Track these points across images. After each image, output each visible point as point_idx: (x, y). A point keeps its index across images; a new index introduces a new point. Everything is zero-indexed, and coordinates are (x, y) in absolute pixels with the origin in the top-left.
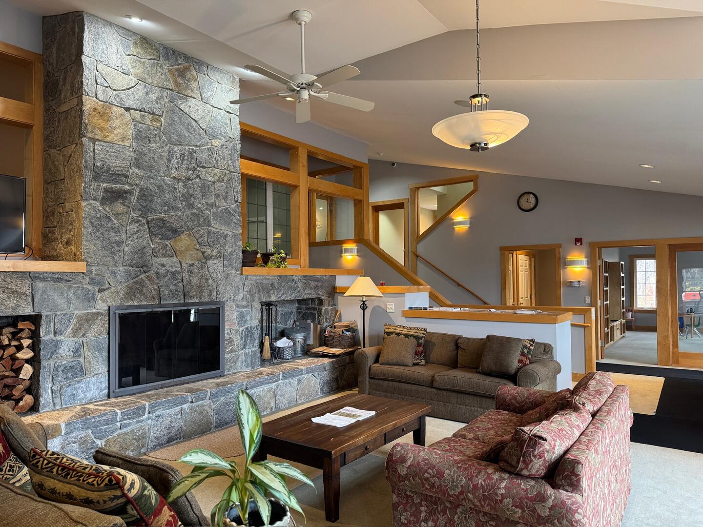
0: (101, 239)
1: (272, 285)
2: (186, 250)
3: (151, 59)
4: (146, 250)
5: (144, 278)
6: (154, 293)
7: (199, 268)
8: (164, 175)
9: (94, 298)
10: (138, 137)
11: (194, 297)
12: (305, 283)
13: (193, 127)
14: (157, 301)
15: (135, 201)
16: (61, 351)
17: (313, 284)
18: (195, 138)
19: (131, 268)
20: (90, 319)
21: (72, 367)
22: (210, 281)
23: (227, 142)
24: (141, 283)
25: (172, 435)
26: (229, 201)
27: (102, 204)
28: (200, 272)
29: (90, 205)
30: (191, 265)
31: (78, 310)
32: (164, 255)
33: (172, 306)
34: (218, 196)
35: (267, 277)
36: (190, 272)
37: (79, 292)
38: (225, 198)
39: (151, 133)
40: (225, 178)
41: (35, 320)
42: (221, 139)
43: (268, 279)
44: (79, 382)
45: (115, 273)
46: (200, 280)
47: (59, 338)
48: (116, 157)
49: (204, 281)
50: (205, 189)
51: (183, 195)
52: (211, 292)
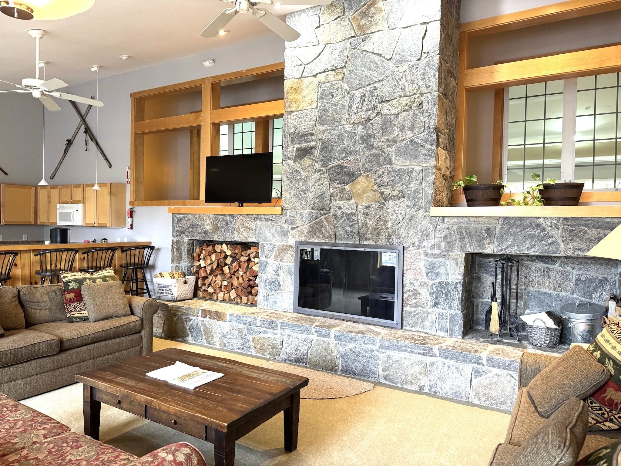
3: (336, 19)
4: (325, 195)
5: (323, 220)
6: (331, 233)
7: (376, 210)
8: (345, 123)
9: (287, 234)
10: (322, 96)
11: (369, 239)
13: (375, 63)
14: (334, 240)
15: (318, 154)
18: (378, 74)
19: (313, 211)
20: (285, 249)
21: (273, 282)
22: (389, 224)
23: (418, 60)
24: (320, 224)
25: (298, 356)
26: (416, 131)
27: (295, 162)
28: (377, 214)
29: (287, 163)
30: (367, 207)
31: (279, 242)
32: (341, 199)
34: (402, 128)
36: (366, 214)
37: (279, 229)
38: (412, 128)
39: (334, 88)
40: (413, 105)
41: (256, 246)
42: (410, 61)
44: (278, 294)
45: (302, 215)
46: (377, 221)
47: (268, 260)
48: (305, 121)
50: (386, 124)
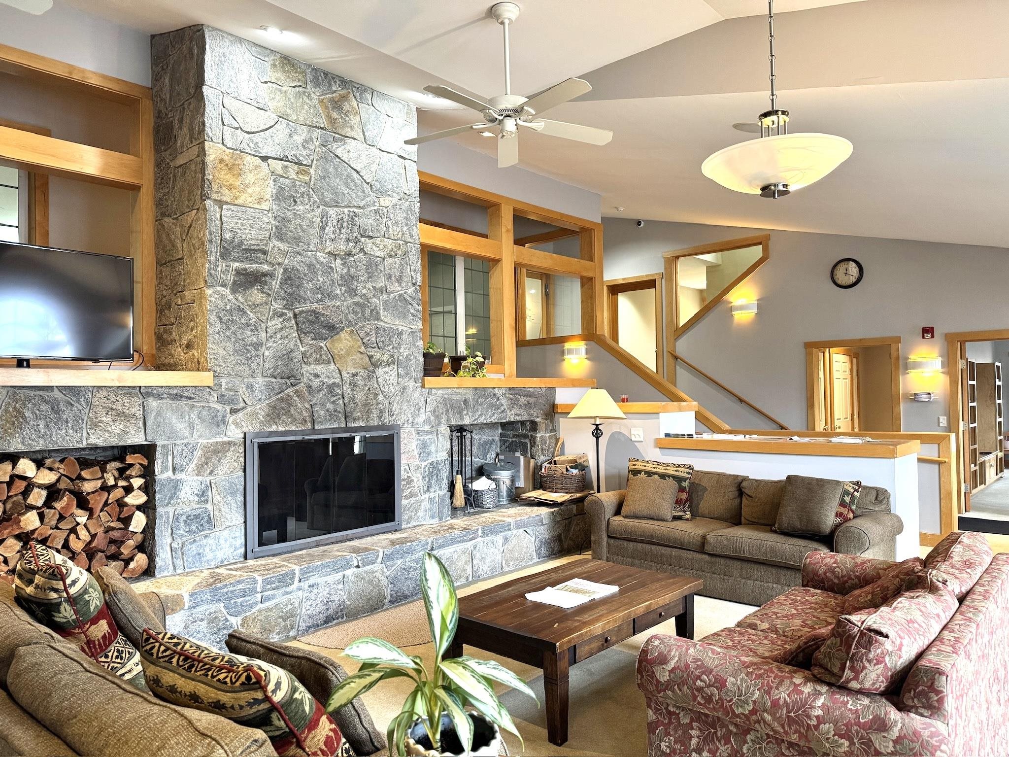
0: (233, 340)
1: (465, 401)
2: (348, 354)
3: (295, 87)
4: (293, 355)
5: (292, 394)
6: (305, 414)
7: (365, 379)
8: (315, 249)
9: (224, 421)
10: (279, 197)
11: (359, 419)
12: (512, 399)
13: (353, 180)
14: (309, 424)
15: (277, 287)
16: (182, 494)
17: (523, 400)
18: (357, 196)
19: (274, 380)
20: (220, 450)
21: (197, 517)
22: (381, 397)
23: (400, 199)
24: (288, 401)
25: (330, 612)
26: (404, 284)
27: (234, 291)
28: (366, 385)
29: (217, 293)
30: (354, 375)
31: (204, 438)
32: (318, 362)
33: (330, 432)
34: (390, 277)
35: (458, 391)
36: (354, 385)
37: (204, 413)
38: (399, 280)
39: (297, 191)
40: (398, 252)
41: (148, 451)
42: (392, 197)
43: (459, 393)
44: (206, 537)
45: (252, 386)
46: (367, 394)
47: (179, 476)
48: (250, 225)
49: (371, 396)
50: (372, 267)
51: (342, 277)
52: (381, 412)
